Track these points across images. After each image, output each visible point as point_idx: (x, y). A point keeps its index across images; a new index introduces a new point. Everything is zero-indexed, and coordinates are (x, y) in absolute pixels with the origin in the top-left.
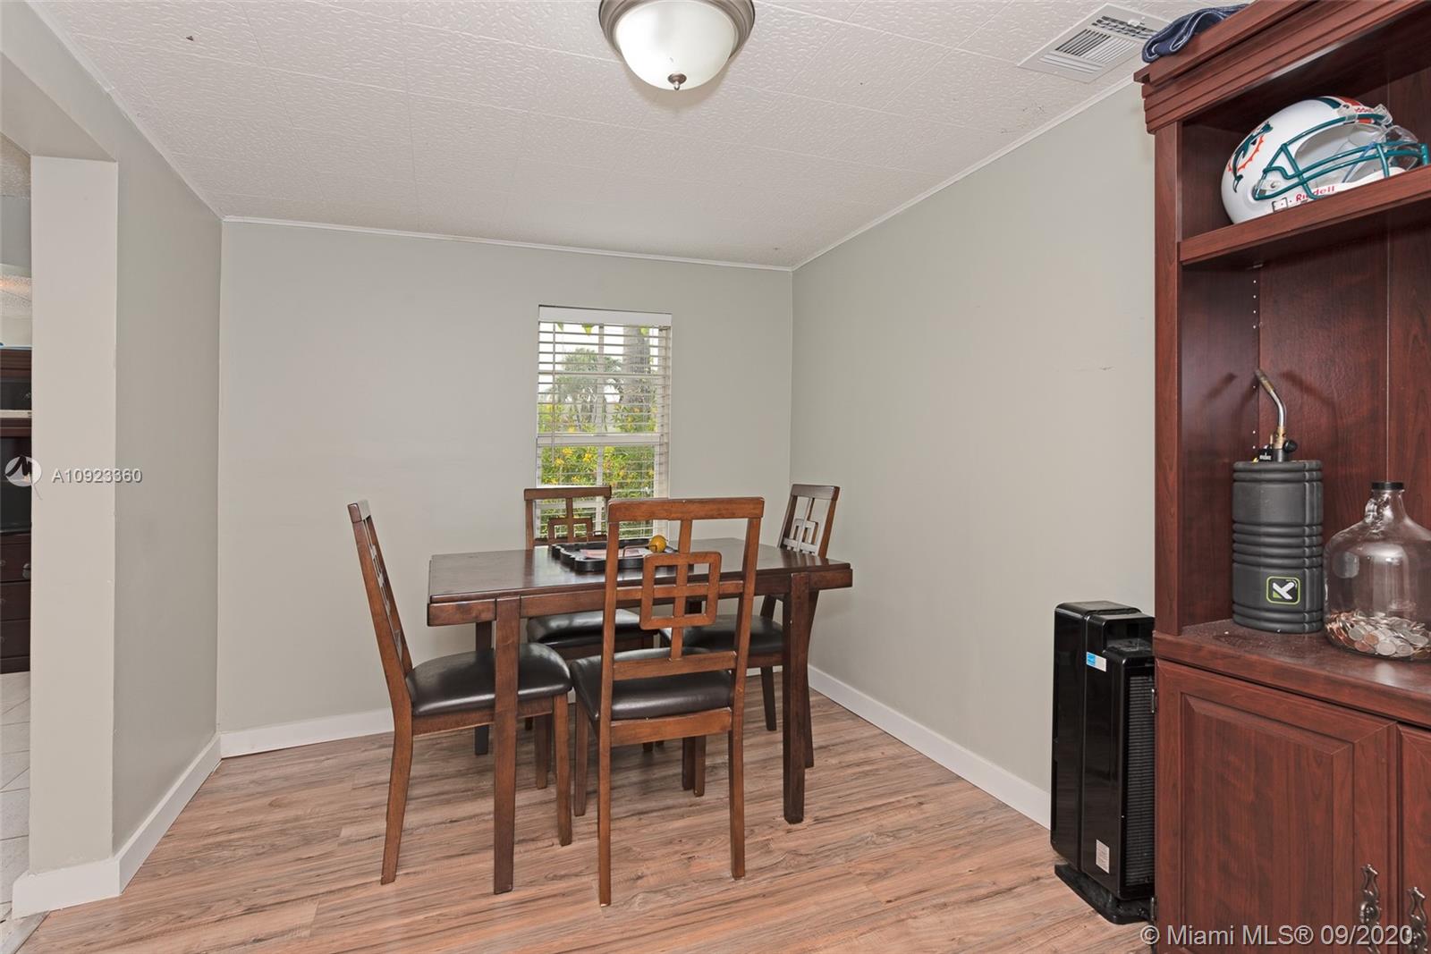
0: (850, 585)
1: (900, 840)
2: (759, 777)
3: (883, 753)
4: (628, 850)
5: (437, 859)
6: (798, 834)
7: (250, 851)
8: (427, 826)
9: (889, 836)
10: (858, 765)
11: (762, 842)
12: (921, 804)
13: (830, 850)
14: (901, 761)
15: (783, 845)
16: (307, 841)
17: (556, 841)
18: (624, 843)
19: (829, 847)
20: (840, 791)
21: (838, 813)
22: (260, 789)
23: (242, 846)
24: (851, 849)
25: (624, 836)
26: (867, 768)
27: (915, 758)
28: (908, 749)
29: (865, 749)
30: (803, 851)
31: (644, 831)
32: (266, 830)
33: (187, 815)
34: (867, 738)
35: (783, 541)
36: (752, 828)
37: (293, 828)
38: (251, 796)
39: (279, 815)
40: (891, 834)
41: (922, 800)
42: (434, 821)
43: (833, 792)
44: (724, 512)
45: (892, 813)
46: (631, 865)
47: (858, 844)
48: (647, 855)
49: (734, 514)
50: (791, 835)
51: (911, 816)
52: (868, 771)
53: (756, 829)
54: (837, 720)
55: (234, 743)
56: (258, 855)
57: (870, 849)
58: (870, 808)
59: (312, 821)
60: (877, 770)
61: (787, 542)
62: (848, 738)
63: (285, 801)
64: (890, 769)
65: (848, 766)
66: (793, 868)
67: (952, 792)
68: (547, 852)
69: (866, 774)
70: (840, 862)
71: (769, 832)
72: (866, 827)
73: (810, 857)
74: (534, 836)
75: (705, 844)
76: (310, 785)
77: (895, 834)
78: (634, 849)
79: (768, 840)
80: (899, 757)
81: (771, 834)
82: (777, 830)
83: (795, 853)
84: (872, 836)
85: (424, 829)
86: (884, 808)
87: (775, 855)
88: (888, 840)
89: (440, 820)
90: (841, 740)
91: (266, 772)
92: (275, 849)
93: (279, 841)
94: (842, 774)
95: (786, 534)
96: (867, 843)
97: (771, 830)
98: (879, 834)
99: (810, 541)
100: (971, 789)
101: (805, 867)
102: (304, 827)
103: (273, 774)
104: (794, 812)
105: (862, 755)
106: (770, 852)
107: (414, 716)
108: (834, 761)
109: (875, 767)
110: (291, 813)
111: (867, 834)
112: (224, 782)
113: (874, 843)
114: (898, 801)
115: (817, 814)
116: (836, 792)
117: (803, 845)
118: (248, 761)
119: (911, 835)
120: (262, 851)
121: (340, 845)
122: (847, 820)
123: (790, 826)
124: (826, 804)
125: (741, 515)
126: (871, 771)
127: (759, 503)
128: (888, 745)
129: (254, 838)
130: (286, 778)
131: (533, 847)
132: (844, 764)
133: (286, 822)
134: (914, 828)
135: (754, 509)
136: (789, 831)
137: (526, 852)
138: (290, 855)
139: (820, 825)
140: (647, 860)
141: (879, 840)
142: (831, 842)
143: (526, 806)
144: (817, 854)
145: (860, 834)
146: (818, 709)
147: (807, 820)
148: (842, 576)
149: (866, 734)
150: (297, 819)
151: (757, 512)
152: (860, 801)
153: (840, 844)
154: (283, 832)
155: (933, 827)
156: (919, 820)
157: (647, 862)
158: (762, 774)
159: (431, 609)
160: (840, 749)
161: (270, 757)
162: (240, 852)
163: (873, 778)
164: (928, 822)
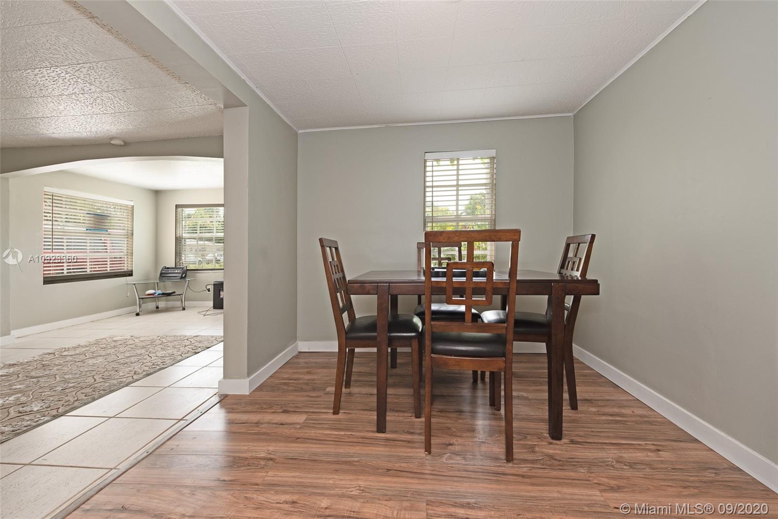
0: (598, 294)
1: (635, 470)
2: (539, 408)
3: (633, 412)
4: (449, 428)
5: (358, 410)
6: (557, 447)
7: (294, 388)
8: (360, 394)
9: (625, 465)
10: (612, 415)
11: (530, 445)
12: (659, 450)
13: (577, 462)
14: (647, 419)
15: (545, 451)
16: (314, 389)
17: (414, 415)
18: (447, 425)
19: (577, 460)
20: (595, 428)
21: (589, 441)
22: (306, 366)
23: (292, 386)
24: (595, 466)
25: (449, 421)
26: (618, 418)
27: (660, 420)
28: (656, 413)
29: (619, 407)
30: (557, 458)
31: (461, 421)
32: (302, 381)
33: (280, 370)
34: (622, 400)
35: (560, 270)
36: (526, 435)
37: (312, 383)
38: (303, 368)
39: (308, 377)
40: (628, 464)
41: (660, 448)
42: (364, 393)
43: (588, 428)
44: (494, 237)
45: (631, 451)
46: (448, 437)
47: (600, 464)
48: (458, 434)
49: (500, 239)
50: (551, 446)
51: (648, 456)
52: (618, 420)
53: (529, 437)
54: (601, 386)
55: (304, 346)
56: (295, 390)
57: (610, 469)
58: (614, 444)
59: (318, 382)
60: (625, 421)
61: (564, 271)
62: (607, 398)
63: (313, 372)
64: (636, 422)
65: (603, 414)
66: (547, 466)
67: (689, 449)
68: (408, 419)
69: (617, 422)
70: (583, 471)
71: (536, 440)
72: (610, 454)
73: (561, 462)
74: (404, 410)
75: (494, 437)
76: (324, 367)
77: (632, 465)
78: (453, 429)
79: (534, 445)
80: (645, 416)
81: (537, 442)
82: (542, 440)
83: (551, 457)
84: (612, 462)
85: (358, 395)
86: (626, 446)
87: (537, 455)
88: (625, 467)
89: (366, 393)
90: (603, 398)
91: (310, 360)
92: (302, 390)
93: (305, 387)
94: (597, 418)
95: (562, 266)
96: (607, 465)
97: (538, 440)
98: (618, 462)
99: (575, 270)
100: (705, 450)
101: (556, 468)
102: (315, 383)
103: (313, 361)
104: (556, 432)
105: (616, 410)
106: (534, 452)
107: (346, 339)
108: (593, 410)
109: (624, 419)
110: (312, 377)
111: (609, 459)
112: (296, 360)
113: (613, 466)
114: (640, 445)
115: (573, 438)
116: (591, 428)
117: (558, 454)
118: (307, 355)
119: (645, 469)
120: (298, 389)
121: (325, 394)
122: (595, 447)
123: (552, 441)
124: (581, 433)
125: (505, 239)
126: (621, 421)
127: (518, 232)
128: (639, 407)
129: (297, 384)
130: (316, 363)
131: (402, 415)
132: (601, 413)
133: (310, 380)
134: (649, 465)
135: (514, 235)
136: (551, 443)
137: (398, 416)
138: (306, 394)
139: (571, 445)
140: (458, 436)
141: (617, 466)
142: (579, 457)
143: (405, 395)
144: (567, 462)
145: (603, 459)
146: (589, 378)
147: (564, 441)
148: (593, 287)
149: (623, 398)
150: (314, 380)
151: (516, 237)
152: (609, 437)
153: (587, 460)
154: (307, 384)
155: (666, 468)
156: (654, 461)
157: (457, 438)
158: (541, 407)
159: (348, 287)
160: (600, 403)
161: (316, 354)
162: (290, 388)
163: (622, 425)
164: (662, 463)
